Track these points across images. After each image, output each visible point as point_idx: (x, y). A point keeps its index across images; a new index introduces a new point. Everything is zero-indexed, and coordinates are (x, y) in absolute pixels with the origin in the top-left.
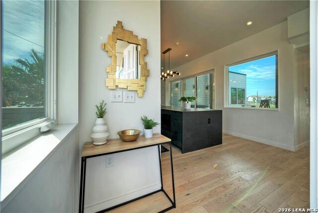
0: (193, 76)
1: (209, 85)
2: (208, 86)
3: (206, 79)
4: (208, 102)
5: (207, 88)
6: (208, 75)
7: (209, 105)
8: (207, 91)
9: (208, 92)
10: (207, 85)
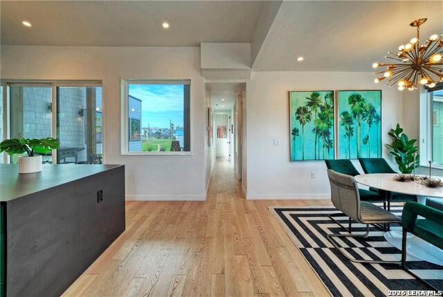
0: (48, 83)
1: (85, 108)
2: (82, 110)
3: (79, 95)
4: (84, 140)
5: (81, 113)
6: (84, 90)
7: (85, 146)
8: (80, 119)
9: (82, 121)
10: (80, 107)
